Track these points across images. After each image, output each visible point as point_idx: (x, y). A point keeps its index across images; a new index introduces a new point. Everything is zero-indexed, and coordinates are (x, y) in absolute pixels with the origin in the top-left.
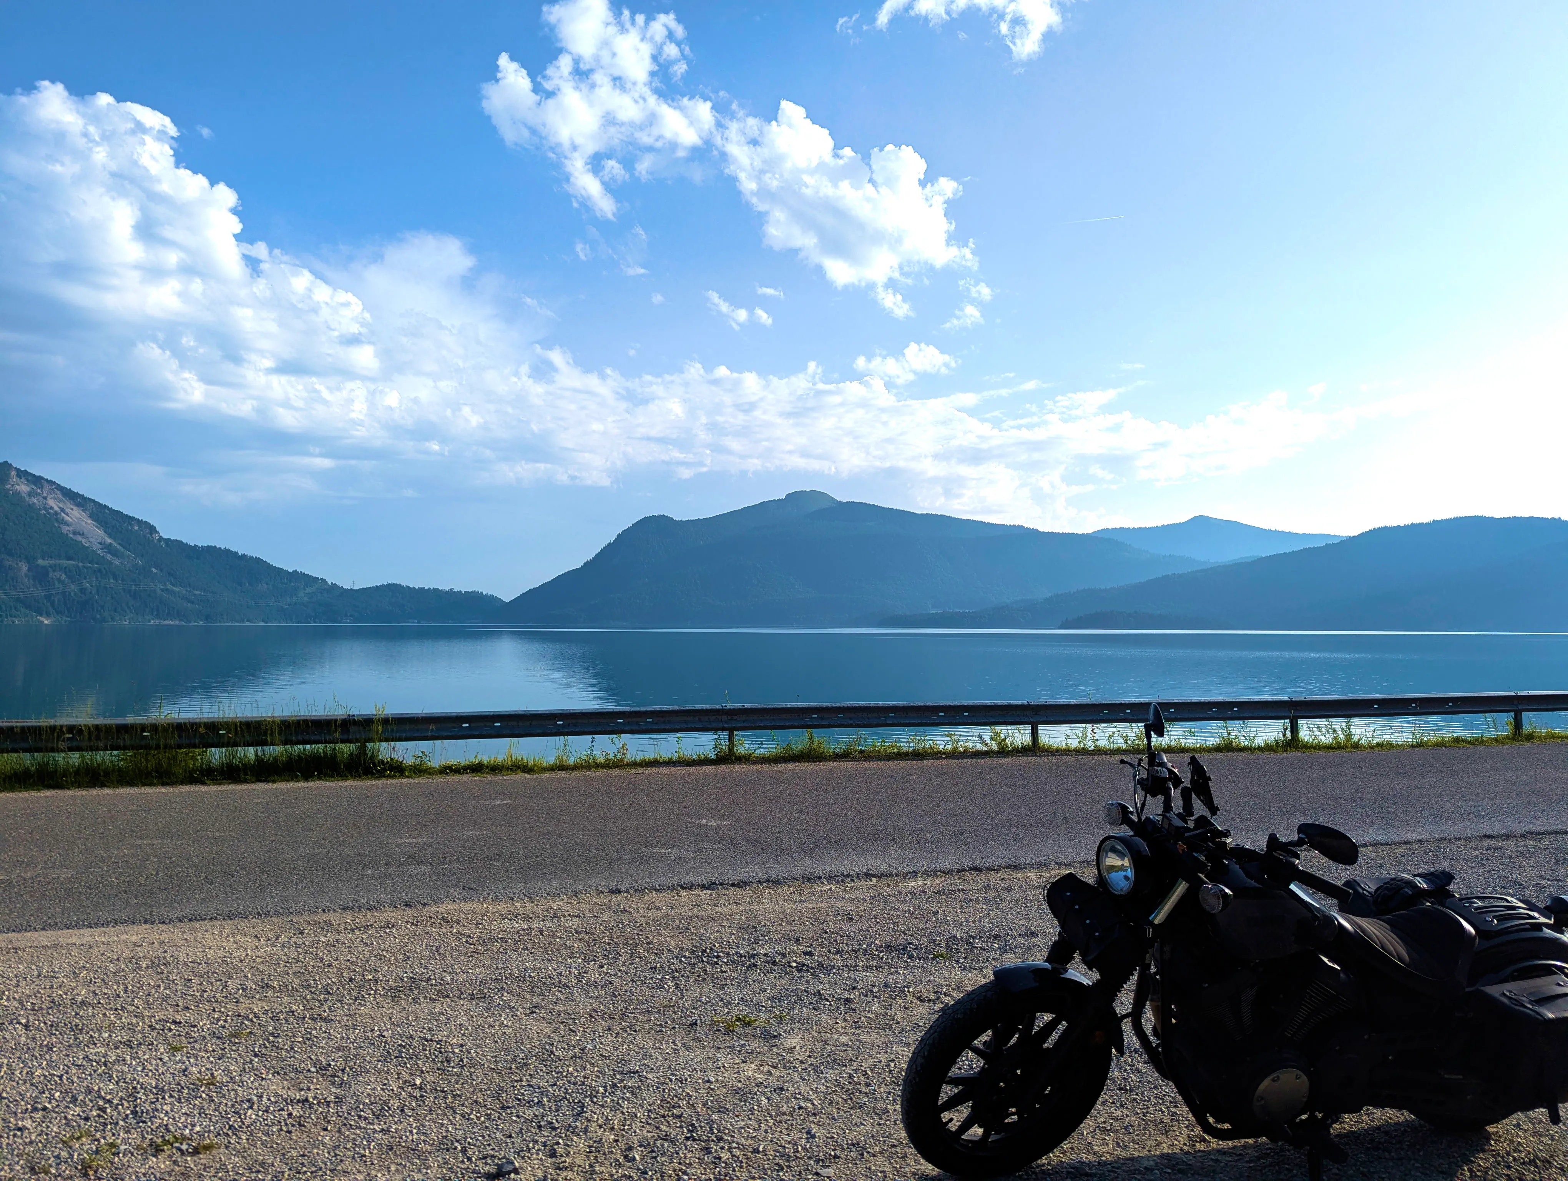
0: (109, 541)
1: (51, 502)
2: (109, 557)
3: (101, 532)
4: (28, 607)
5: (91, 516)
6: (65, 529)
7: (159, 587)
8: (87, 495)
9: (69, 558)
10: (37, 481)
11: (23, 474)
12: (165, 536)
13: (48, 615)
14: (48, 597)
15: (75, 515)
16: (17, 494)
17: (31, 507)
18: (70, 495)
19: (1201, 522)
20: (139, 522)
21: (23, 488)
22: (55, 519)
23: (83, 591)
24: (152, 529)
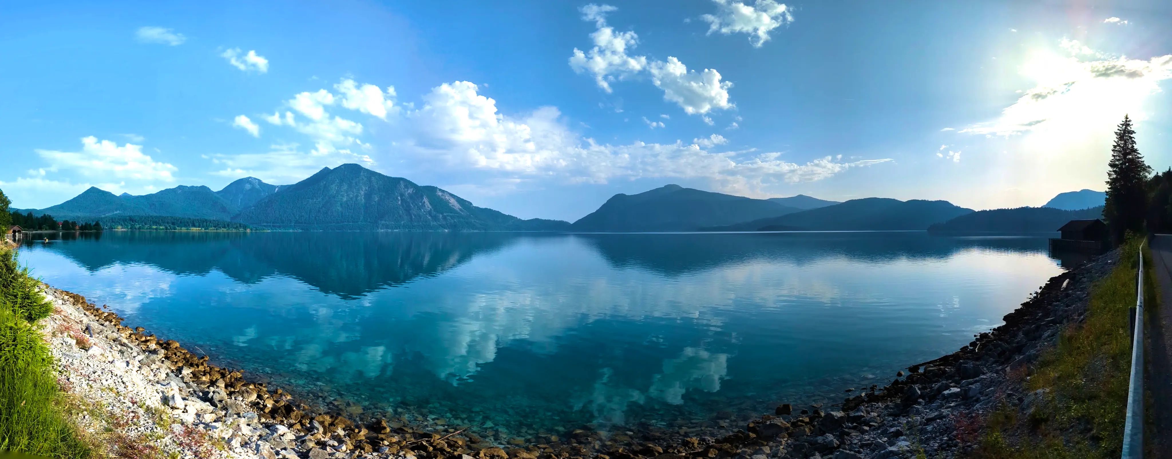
0: (460, 207)
1: (447, 197)
2: (461, 212)
3: (458, 205)
4: (442, 227)
5: (456, 201)
6: (450, 205)
7: (473, 221)
8: (455, 195)
9: (451, 213)
10: (443, 191)
11: (440, 190)
12: (474, 206)
13: (447, 229)
14: (447, 224)
15: (452, 201)
16: (439, 196)
17: (442, 199)
18: (452, 195)
19: (800, 197)
20: (468, 202)
21: (440, 194)
22: (447, 202)
23: (455, 222)
24: (471, 204)
